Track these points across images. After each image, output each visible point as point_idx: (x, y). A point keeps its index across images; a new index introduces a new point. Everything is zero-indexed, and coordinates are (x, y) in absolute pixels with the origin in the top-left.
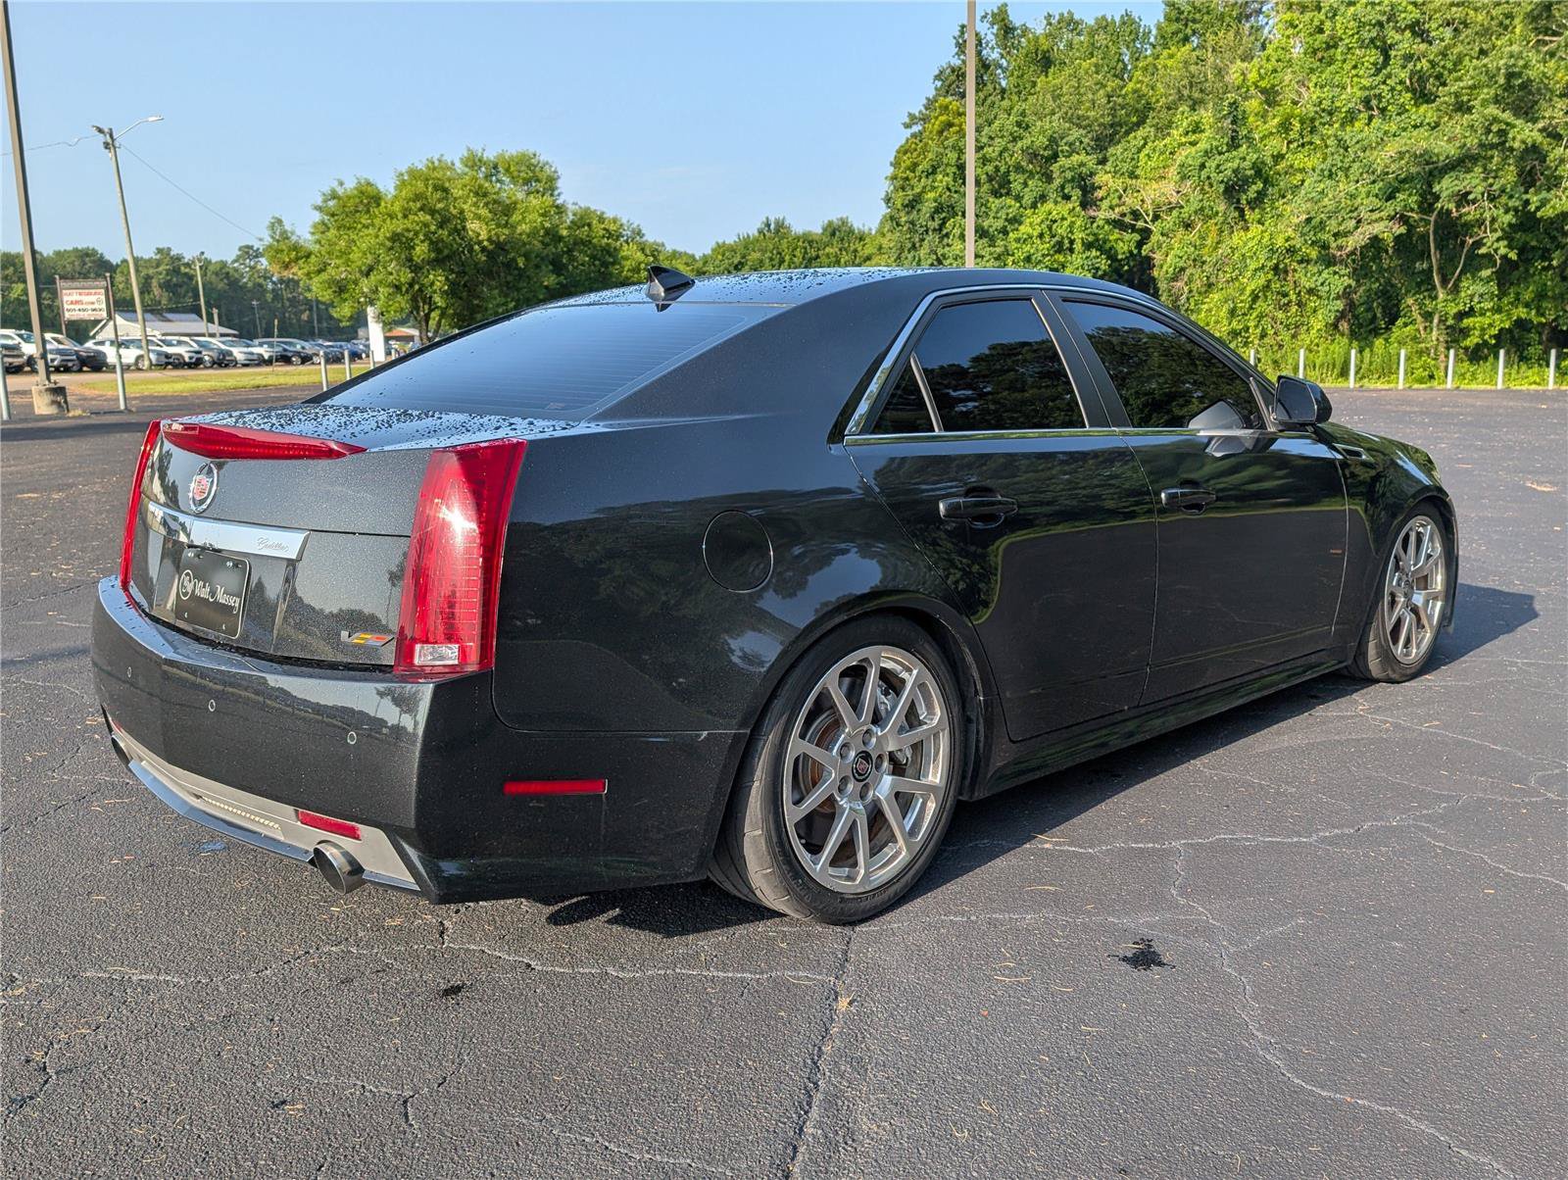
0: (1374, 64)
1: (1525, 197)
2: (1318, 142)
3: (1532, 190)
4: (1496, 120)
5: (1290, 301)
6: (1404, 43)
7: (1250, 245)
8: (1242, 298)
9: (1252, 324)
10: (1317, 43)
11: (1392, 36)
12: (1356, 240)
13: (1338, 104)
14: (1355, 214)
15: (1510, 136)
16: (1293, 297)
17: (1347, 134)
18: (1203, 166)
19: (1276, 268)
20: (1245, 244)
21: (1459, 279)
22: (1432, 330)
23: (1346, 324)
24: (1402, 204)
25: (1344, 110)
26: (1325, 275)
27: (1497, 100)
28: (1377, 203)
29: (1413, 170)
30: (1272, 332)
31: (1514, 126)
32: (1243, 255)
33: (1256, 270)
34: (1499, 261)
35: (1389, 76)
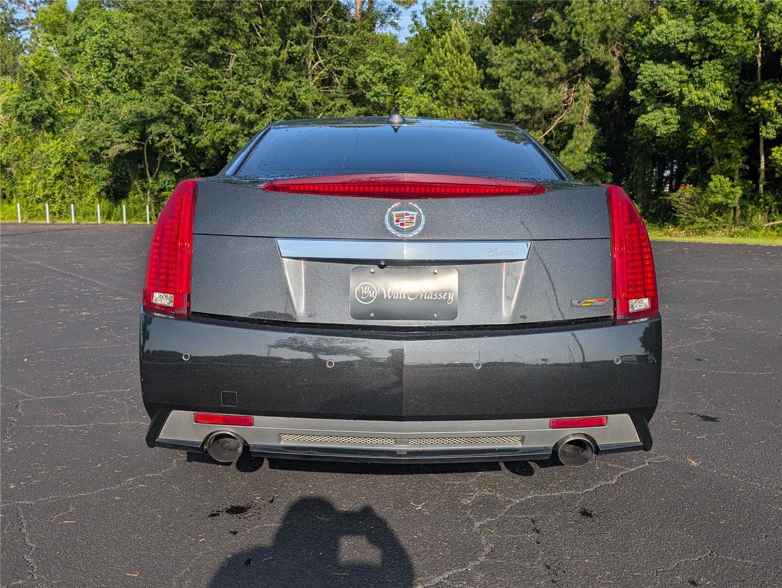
0: (109, 67)
1: (190, 137)
2: (80, 101)
3: (192, 134)
4: (175, 101)
5: (75, 181)
6: (122, 59)
7: (51, 150)
8: (49, 178)
9: (56, 192)
10: (66, 51)
11: (117, 55)
12: (112, 153)
13: (92, 83)
14: (110, 139)
15: (182, 109)
16: (77, 179)
17: (99, 99)
18: (17, 106)
19: (66, 163)
20: (48, 150)
21: (158, 174)
22: (147, 197)
23: (104, 193)
24: (132, 135)
25: (95, 87)
26: (96, 168)
27: (173, 92)
28: (120, 134)
29: (135, 120)
30: (68, 196)
31: (183, 105)
32: (48, 156)
33: (56, 164)
34: (181, 166)
35: (116, 73)
